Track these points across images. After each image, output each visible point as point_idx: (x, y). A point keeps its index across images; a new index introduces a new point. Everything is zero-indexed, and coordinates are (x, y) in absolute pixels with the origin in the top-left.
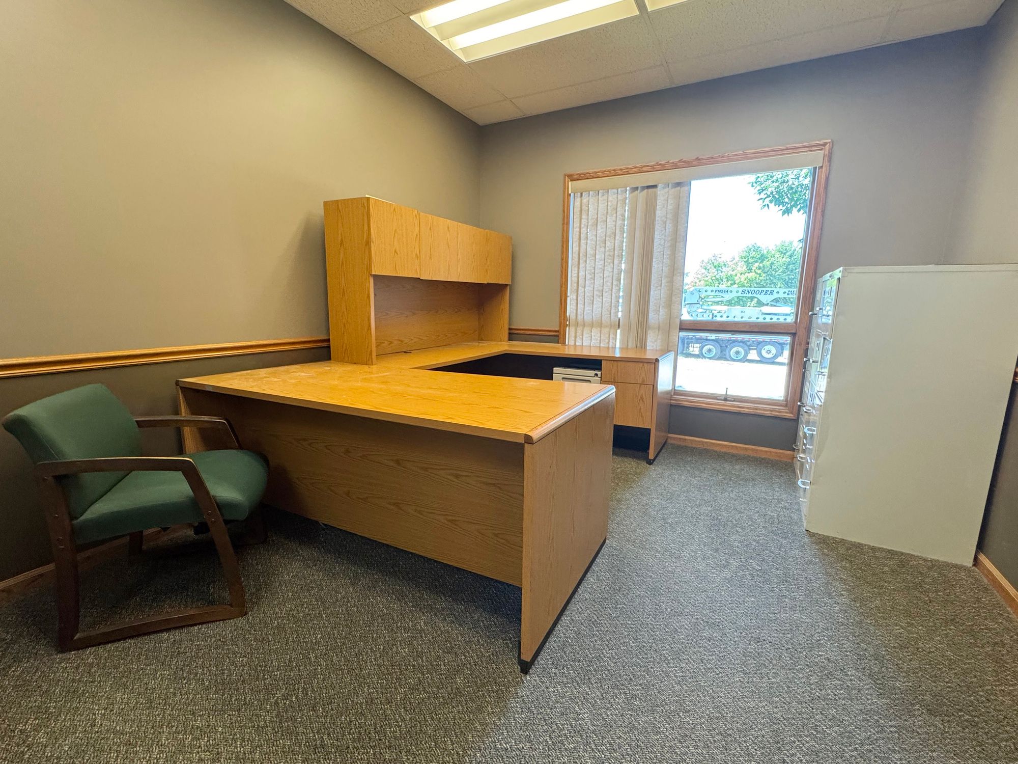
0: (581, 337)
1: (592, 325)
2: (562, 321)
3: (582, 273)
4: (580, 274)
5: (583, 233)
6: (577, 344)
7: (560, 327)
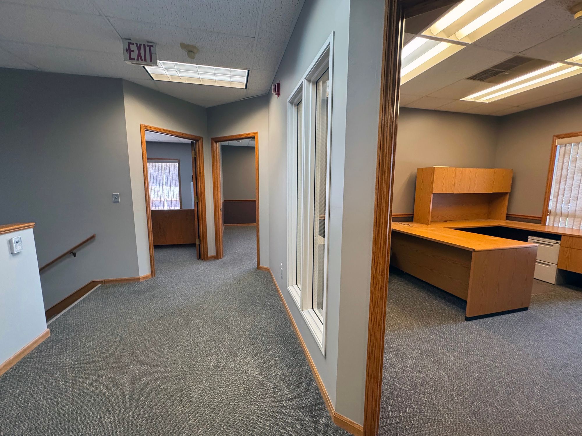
0: (558, 222)
1: (568, 216)
2: (544, 212)
3: (562, 187)
4: (561, 188)
5: (565, 166)
6: (555, 225)
7: (543, 215)
